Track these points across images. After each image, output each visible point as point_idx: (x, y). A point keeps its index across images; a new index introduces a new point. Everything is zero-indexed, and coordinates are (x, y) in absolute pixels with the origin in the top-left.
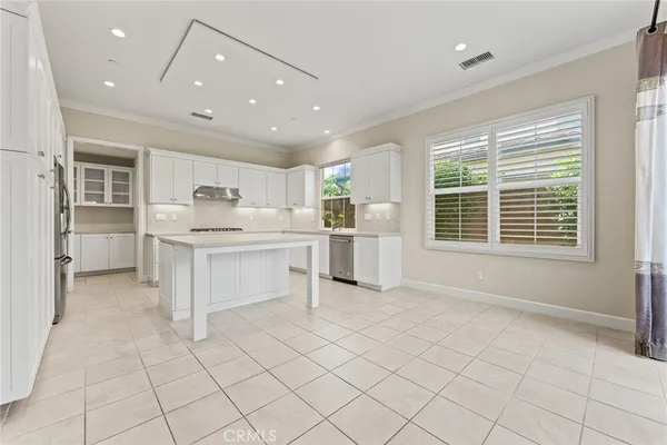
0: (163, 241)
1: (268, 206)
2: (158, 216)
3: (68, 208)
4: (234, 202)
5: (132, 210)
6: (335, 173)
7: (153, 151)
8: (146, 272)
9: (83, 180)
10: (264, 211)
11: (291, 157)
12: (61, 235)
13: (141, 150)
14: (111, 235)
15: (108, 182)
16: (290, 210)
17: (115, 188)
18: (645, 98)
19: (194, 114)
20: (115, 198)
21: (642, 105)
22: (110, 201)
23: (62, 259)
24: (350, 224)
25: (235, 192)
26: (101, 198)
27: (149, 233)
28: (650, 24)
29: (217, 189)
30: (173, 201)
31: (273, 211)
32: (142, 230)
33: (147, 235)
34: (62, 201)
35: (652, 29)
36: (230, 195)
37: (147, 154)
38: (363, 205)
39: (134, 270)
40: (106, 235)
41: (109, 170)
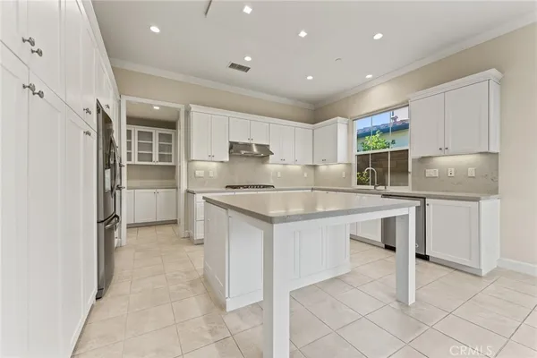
2: (197, 173)
4: (263, 158)
5: (173, 168)
7: (194, 108)
8: (187, 227)
9: (137, 141)
11: (316, 112)
13: (182, 108)
14: (158, 190)
15: (156, 143)
16: (315, 167)
17: (161, 148)
19: (233, 66)
20: (162, 158)
22: (158, 159)
23: (108, 221)
25: (264, 148)
26: (150, 157)
27: (190, 189)
29: (250, 144)
30: (211, 159)
31: (298, 168)
32: (184, 186)
33: (188, 192)
37: (187, 112)
39: (175, 222)
40: (154, 191)
41: (156, 132)
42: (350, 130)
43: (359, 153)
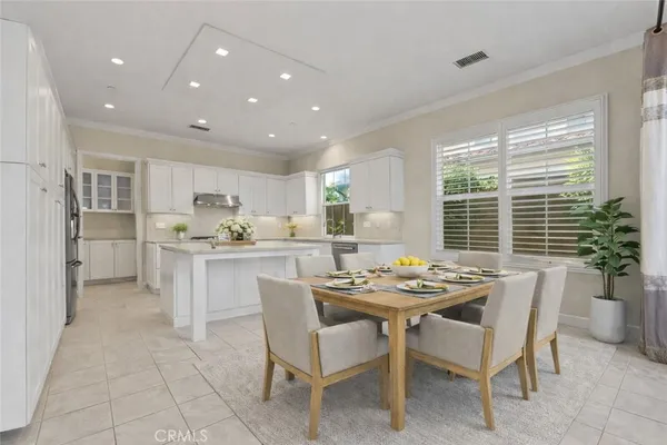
0: (163, 248)
1: (267, 214)
2: (158, 225)
3: (77, 215)
4: (234, 209)
6: (336, 180)
7: (151, 161)
9: (97, 186)
10: (263, 219)
11: (289, 163)
12: (72, 241)
13: (138, 160)
14: (116, 241)
15: (114, 188)
16: (289, 218)
17: (120, 194)
18: (652, 98)
19: (193, 127)
20: (120, 205)
21: (649, 106)
22: (116, 207)
23: (72, 263)
24: (350, 232)
25: (236, 199)
26: (108, 204)
27: (148, 239)
28: (655, 23)
29: (218, 195)
30: (172, 212)
31: (273, 219)
33: (146, 242)
34: (72, 209)
35: (658, 29)
36: (231, 203)
37: (145, 164)
38: (362, 215)
39: (134, 279)
40: (112, 242)
42: (318, 183)
43: (328, 203)
